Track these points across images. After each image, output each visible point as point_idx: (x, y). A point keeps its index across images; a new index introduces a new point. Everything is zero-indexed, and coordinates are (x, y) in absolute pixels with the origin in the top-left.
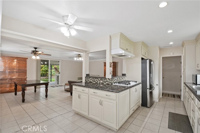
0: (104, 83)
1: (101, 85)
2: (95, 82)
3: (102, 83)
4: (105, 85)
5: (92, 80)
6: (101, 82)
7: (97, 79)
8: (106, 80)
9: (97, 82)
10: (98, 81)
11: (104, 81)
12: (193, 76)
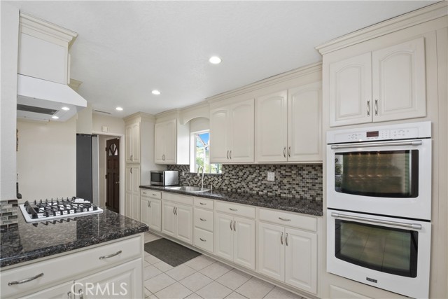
12: (152, 174)
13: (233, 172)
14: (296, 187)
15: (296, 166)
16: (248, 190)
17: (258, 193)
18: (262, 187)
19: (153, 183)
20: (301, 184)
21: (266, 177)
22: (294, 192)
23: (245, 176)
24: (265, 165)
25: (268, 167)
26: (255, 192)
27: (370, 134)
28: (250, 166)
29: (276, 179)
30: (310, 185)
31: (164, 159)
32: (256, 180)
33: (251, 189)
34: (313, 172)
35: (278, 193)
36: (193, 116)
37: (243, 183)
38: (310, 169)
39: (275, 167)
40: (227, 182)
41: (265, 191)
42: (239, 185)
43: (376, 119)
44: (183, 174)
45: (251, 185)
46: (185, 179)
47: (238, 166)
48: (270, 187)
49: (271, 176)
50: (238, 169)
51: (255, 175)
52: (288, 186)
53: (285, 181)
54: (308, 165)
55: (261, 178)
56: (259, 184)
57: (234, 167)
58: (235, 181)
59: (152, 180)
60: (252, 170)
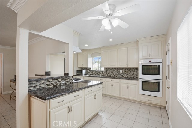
0: (67, 83)
1: (64, 87)
2: (52, 86)
3: (64, 84)
4: (68, 85)
5: (45, 84)
6: (64, 82)
7: (56, 81)
8: (69, 79)
9: (55, 84)
10: (58, 83)
11: (67, 80)
12: (77, 71)
13: (108, 70)
14: (129, 74)
15: (129, 68)
16: (113, 75)
17: (117, 76)
18: (118, 75)
19: (78, 74)
20: (130, 73)
21: (119, 71)
22: (128, 76)
23: (112, 71)
24: (119, 68)
25: (120, 69)
26: (116, 76)
27: (150, 61)
28: (114, 68)
29: (123, 72)
30: (133, 74)
31: (82, 66)
32: (116, 72)
33: (114, 75)
34: (134, 70)
35: (123, 76)
36: (94, 52)
37: (112, 74)
38: (133, 69)
39: (122, 69)
40: (106, 73)
41: (119, 76)
42: (110, 74)
43: (151, 58)
44: (88, 71)
45: (114, 74)
46: (89, 73)
47: (110, 68)
48: (121, 74)
49: (121, 71)
50: (110, 69)
51: (116, 71)
52: (126, 74)
53: (125, 72)
54: (132, 68)
55: (118, 72)
56: (117, 73)
57: (108, 68)
58: (109, 73)
59: (77, 73)
60: (115, 69)
